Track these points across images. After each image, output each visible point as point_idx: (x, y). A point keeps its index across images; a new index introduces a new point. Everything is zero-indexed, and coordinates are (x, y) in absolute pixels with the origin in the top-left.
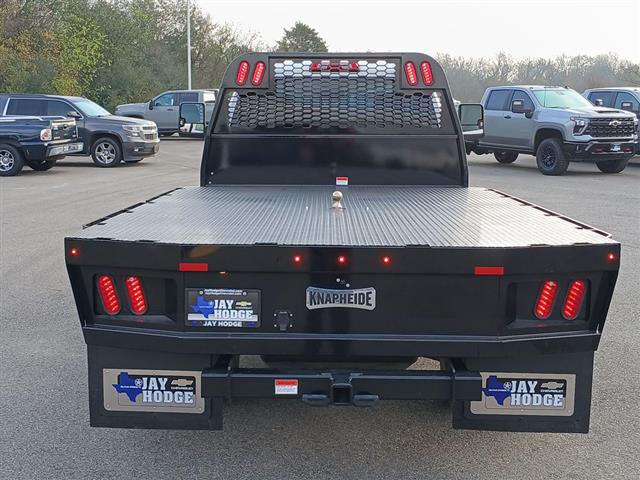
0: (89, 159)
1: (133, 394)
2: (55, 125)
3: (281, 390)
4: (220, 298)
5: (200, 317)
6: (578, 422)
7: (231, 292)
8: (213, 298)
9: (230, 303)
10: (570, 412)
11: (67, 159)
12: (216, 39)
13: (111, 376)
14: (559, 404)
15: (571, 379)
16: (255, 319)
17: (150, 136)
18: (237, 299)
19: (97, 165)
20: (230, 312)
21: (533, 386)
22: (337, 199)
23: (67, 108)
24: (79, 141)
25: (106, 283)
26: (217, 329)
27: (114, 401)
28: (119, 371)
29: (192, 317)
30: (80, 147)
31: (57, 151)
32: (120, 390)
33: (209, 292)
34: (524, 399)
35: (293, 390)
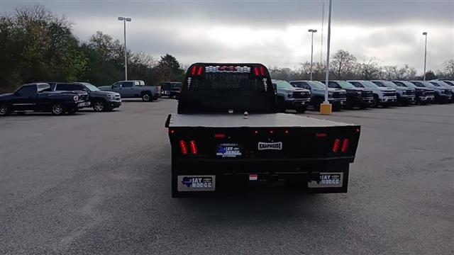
0: (92, 109)
1: (189, 185)
2: (80, 95)
3: (251, 178)
4: (228, 146)
5: (221, 154)
6: (343, 189)
7: (232, 145)
8: (225, 147)
9: (232, 148)
10: (341, 186)
11: (84, 109)
12: (133, 61)
13: (180, 178)
14: (337, 183)
15: (342, 174)
16: (240, 154)
17: (117, 99)
18: (234, 147)
19: (95, 111)
20: (231, 152)
21: (329, 177)
22: (246, 115)
23: (82, 88)
24: (89, 101)
25: (182, 143)
26: (227, 158)
27: (181, 187)
28: (183, 176)
29: (218, 154)
30: (89, 103)
31: (81, 105)
32: (184, 184)
33: (224, 145)
34: (327, 181)
35: (256, 178)
